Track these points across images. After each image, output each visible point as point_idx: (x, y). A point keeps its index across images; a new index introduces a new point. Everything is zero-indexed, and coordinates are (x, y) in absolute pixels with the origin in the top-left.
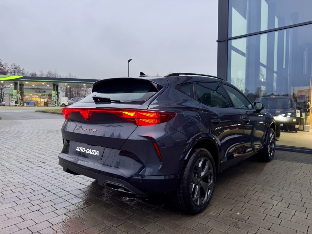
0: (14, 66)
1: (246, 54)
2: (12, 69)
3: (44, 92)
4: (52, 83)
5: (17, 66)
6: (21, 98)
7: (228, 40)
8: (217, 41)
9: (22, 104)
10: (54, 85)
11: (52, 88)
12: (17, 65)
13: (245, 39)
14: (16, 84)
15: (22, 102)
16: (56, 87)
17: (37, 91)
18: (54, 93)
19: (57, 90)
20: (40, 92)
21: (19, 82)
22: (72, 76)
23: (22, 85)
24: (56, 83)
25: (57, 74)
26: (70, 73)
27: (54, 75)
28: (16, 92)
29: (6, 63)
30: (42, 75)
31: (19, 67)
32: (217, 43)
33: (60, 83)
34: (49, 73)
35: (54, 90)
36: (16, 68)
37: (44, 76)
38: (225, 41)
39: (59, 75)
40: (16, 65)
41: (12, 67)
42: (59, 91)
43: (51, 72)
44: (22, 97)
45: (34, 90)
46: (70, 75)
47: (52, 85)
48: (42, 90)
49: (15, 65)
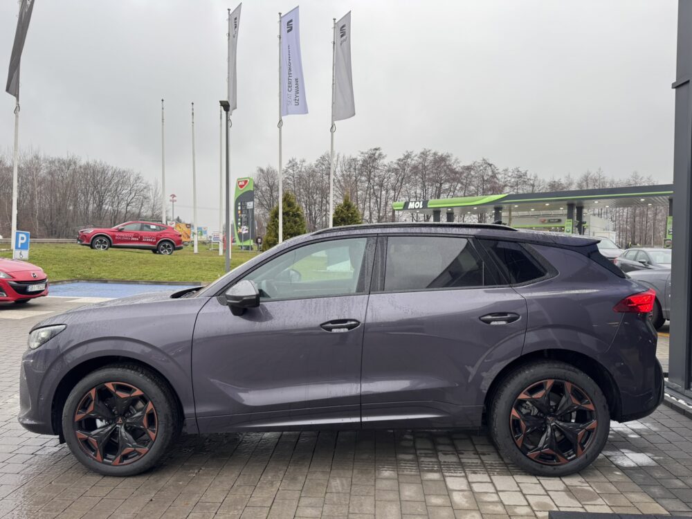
0: (516, 173)
2: (513, 180)
4: (566, 202)
5: (523, 172)
10: (570, 206)
12: (522, 170)
14: (497, 210)
16: (576, 211)
18: (568, 224)
19: (579, 218)
24: (575, 202)
29: (505, 168)
35: (570, 217)
36: (520, 177)
40: (520, 169)
41: (514, 175)
42: (586, 218)
43: (591, 174)
45: (540, 218)
46: (636, 177)
49: (518, 171)
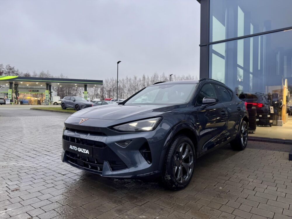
1: (225, 57)
2: (7, 70)
3: (38, 91)
4: (45, 83)
5: (12, 67)
6: (15, 97)
7: (209, 45)
8: (200, 46)
9: (17, 103)
10: (47, 84)
11: (45, 87)
13: (224, 44)
14: (11, 84)
15: (17, 101)
16: (49, 87)
17: (31, 90)
18: (47, 92)
19: (50, 90)
20: (33, 91)
21: (14, 82)
22: (64, 77)
23: (16, 85)
24: (49, 83)
25: (50, 75)
26: (62, 74)
27: (46, 75)
28: (11, 91)
30: (35, 76)
31: (14, 68)
32: (200, 47)
33: (53, 83)
34: (42, 74)
35: (47, 89)
36: (11, 69)
37: (37, 77)
38: (206, 45)
39: (51, 75)
41: (7, 68)
42: (52, 91)
43: (44, 73)
44: (17, 96)
45: (29, 89)
46: (62, 76)
47: (46, 85)
48: (35, 90)
